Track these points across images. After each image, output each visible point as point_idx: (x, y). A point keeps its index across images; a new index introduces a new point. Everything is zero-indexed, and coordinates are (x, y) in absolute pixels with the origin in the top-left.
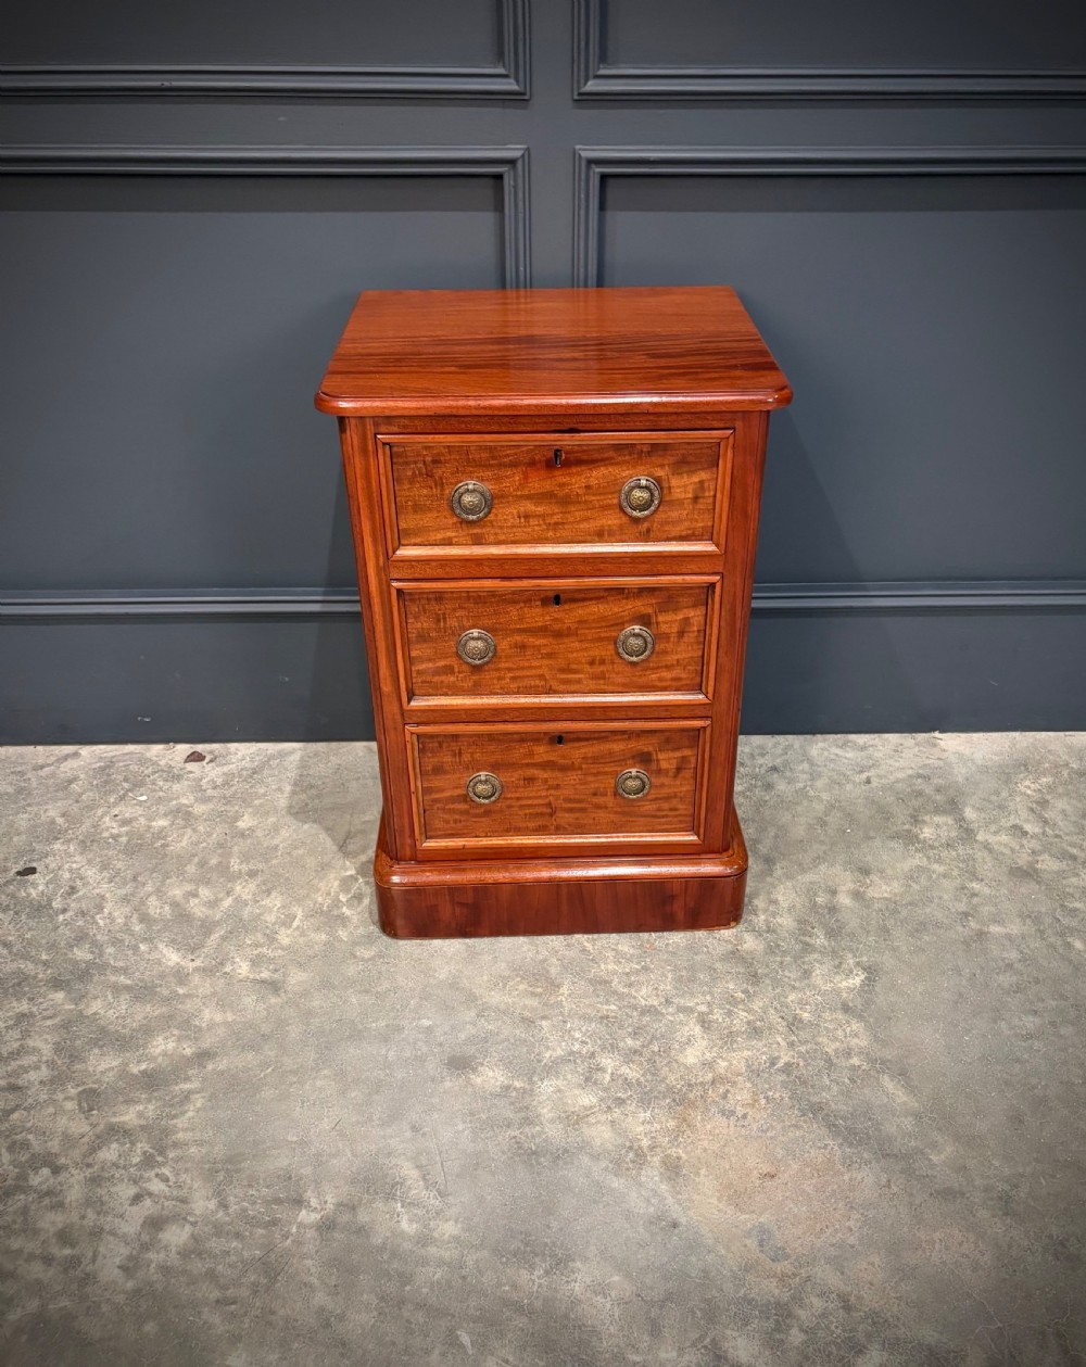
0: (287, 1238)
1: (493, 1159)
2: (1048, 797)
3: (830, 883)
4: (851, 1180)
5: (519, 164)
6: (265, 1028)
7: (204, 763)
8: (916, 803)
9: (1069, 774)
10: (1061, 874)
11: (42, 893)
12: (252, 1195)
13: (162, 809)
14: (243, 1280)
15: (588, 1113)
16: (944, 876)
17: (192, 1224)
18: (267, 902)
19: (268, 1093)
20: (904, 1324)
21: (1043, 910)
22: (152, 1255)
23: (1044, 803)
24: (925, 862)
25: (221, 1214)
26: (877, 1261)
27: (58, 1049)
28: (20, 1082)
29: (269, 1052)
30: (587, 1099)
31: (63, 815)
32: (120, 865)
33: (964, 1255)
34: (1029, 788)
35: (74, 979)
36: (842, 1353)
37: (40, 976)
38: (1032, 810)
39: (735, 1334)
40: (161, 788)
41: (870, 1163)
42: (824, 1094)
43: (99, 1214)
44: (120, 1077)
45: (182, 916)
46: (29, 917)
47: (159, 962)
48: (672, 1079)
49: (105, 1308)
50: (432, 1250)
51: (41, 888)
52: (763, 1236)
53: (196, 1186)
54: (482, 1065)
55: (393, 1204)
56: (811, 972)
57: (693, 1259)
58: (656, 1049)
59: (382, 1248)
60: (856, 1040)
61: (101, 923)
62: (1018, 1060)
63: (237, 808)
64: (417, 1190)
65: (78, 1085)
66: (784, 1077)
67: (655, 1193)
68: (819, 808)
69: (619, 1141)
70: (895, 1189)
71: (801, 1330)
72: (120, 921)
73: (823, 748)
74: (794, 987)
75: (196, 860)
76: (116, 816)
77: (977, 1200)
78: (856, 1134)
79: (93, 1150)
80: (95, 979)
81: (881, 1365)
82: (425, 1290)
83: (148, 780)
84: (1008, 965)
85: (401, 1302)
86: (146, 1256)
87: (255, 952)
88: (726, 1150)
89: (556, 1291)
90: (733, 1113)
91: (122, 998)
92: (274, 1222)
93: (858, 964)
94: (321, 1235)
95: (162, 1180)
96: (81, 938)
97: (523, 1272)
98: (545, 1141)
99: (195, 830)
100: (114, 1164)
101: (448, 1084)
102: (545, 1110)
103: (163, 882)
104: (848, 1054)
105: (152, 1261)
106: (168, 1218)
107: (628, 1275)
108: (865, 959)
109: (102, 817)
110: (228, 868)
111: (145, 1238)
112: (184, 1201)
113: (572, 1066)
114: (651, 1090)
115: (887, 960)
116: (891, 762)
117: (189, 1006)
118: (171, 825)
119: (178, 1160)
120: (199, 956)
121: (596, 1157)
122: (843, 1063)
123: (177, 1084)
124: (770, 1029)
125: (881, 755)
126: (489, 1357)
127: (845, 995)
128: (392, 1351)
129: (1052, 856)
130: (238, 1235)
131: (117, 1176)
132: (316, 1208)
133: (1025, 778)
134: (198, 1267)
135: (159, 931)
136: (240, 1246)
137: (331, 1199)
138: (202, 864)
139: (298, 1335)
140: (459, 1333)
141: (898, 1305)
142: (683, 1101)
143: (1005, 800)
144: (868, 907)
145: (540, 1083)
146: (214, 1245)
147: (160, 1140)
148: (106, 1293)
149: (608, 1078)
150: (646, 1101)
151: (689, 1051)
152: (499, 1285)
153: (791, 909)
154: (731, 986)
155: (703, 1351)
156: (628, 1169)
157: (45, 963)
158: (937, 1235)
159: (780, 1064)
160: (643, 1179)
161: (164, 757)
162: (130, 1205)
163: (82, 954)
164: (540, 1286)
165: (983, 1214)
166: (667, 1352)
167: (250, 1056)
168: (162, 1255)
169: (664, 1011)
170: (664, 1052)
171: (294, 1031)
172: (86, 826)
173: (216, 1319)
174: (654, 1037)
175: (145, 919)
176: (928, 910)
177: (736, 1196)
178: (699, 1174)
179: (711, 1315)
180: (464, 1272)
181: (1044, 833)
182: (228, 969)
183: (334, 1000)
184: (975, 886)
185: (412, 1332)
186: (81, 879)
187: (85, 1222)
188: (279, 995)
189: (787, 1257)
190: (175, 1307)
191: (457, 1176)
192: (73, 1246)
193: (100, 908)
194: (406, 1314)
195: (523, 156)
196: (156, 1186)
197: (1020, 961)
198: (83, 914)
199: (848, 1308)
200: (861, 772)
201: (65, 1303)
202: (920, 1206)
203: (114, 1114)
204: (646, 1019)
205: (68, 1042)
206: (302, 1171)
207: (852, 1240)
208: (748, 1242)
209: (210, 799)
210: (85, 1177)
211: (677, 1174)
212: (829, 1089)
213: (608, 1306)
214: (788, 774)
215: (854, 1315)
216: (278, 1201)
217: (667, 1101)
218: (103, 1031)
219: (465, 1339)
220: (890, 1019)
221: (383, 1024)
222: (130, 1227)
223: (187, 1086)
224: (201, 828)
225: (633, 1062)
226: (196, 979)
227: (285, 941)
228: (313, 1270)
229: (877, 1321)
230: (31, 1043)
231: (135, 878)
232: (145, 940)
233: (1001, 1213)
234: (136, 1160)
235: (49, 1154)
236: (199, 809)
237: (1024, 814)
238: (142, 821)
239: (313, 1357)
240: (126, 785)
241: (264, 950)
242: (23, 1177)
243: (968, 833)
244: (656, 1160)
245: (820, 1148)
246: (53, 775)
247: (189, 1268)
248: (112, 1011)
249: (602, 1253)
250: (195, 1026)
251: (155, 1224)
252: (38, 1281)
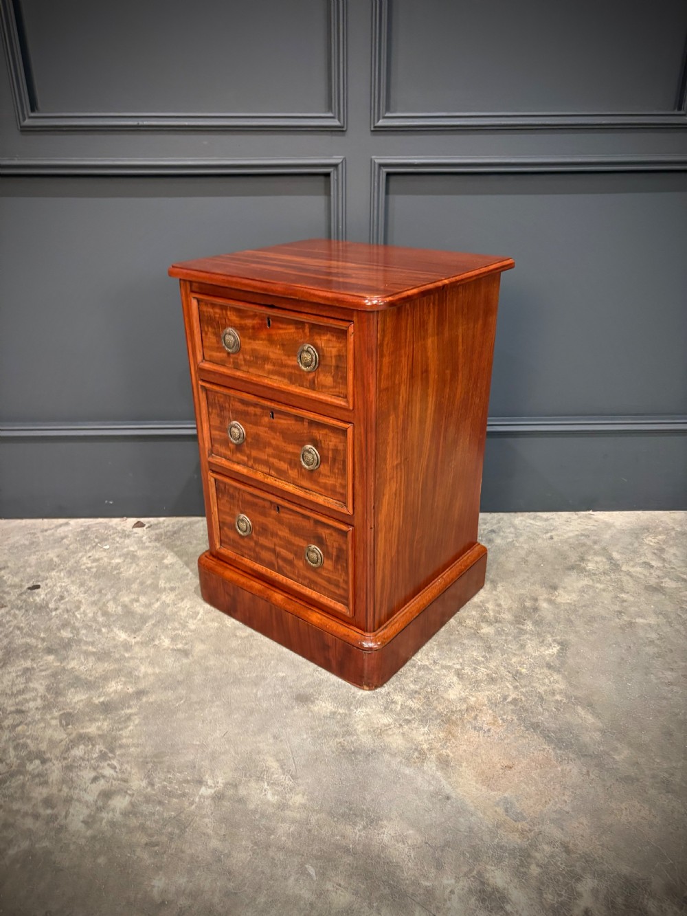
0: (192, 805)
1: (326, 756)
2: (664, 547)
3: (533, 595)
4: (562, 770)
5: (340, 166)
6: (180, 678)
7: (144, 528)
8: (582, 550)
9: (675, 534)
10: (678, 589)
11: (43, 599)
12: (170, 778)
13: (118, 553)
14: (164, 831)
15: (388, 728)
16: (604, 590)
17: (130, 795)
18: (181, 605)
19: (181, 715)
20: (607, 862)
21: (669, 610)
22: (104, 815)
23: (662, 550)
24: (591, 583)
25: (149, 789)
26: (585, 822)
27: (48, 689)
28: (23, 708)
29: (182, 691)
30: (386, 720)
31: (58, 556)
32: (91, 584)
33: (643, 818)
34: (651, 541)
35: (60, 648)
36: (566, 880)
37: (40, 646)
38: (655, 553)
39: (493, 868)
40: (118, 542)
41: (575, 760)
42: (540, 717)
43: (70, 788)
44: (87, 705)
45: (128, 612)
46: (34, 612)
47: (114, 639)
48: (440, 708)
49: (72, 847)
50: (288, 813)
51: (42, 596)
52: (508, 806)
53: (133, 772)
54: (318, 699)
55: (262, 784)
56: (525, 646)
57: (462, 820)
58: (429, 690)
59: (255, 811)
60: (557, 685)
61: (78, 616)
62: (665, 698)
63: (163, 552)
64: (278, 775)
65: (60, 710)
66: (513, 707)
67: (433, 777)
68: (522, 553)
69: (409, 745)
70: (592, 776)
71: (538, 865)
72: (91, 615)
73: (521, 520)
74: (515, 654)
75: (138, 581)
76: (90, 557)
77: (647, 784)
78: (563, 742)
79: (68, 749)
80: (73, 648)
81: (593, 888)
82: (283, 838)
83: (110, 537)
84: (651, 641)
85: (268, 846)
86: (101, 815)
87: (174, 633)
88: (479, 751)
89: (371, 839)
90: (481, 728)
91: (90, 659)
92: (184, 795)
93: (554, 641)
94: (215, 802)
95: (112, 768)
96: (65, 625)
97: (349, 827)
98: (360, 745)
99: (137, 565)
100: (81, 758)
101: (296, 711)
102: (359, 726)
103: (117, 594)
104: (553, 694)
105: (103, 818)
106: (115, 791)
107: (419, 830)
108: (558, 638)
109: (81, 558)
110: (157, 586)
111: (100, 803)
112: (125, 781)
113: (375, 700)
114: (427, 715)
115: (572, 638)
116: (564, 527)
117: (131, 664)
118: (124, 561)
119: (123, 755)
120: (138, 636)
121: (393, 755)
122: (550, 698)
123: (123, 710)
124: (502, 678)
125: (558, 523)
126: (328, 882)
127: (548, 659)
128: (262, 878)
129: (670, 579)
130: (160, 803)
131: (83, 765)
132: (211, 786)
133: (648, 536)
134: (134, 822)
135: (114, 621)
136: (162, 809)
137: (221, 781)
138: (142, 583)
139: (199, 867)
140: (307, 866)
141: (602, 849)
142: (449, 720)
143: (637, 548)
144: (558, 608)
145: (355, 710)
146: (144, 809)
147: (111, 744)
148: (73, 838)
149: (399, 707)
150: (424, 720)
151: (450, 691)
152: (333, 835)
153: (510, 609)
154: (475, 653)
155: (472, 879)
156: (415, 763)
157: (43, 640)
158: (623, 806)
159: (510, 699)
160: (425, 768)
161: (120, 524)
162: (90, 783)
163: (66, 634)
164: (360, 836)
165: (652, 792)
166: (448, 879)
167: (170, 693)
168: (111, 814)
169: (433, 668)
170: (435, 692)
171: (198, 679)
172: (71, 563)
173: (145, 856)
174: (427, 684)
175: (105, 614)
176: (596, 610)
177: (488, 780)
178: (462, 766)
179: (476, 855)
180: (309, 827)
181: (664, 566)
182: (157, 642)
183: (223, 661)
184: (623, 596)
185: (276, 865)
186: (67, 591)
187: (62, 793)
188: (188, 658)
189: (524, 819)
190: (118, 847)
191: (304, 766)
192: (53, 808)
193: (78, 608)
194: (271, 854)
195: (342, 162)
196: (108, 772)
197: (658, 639)
198: (68, 611)
199: (568, 851)
200: (547, 533)
201: (46, 843)
202: (610, 787)
203: (83, 728)
204: (421, 673)
205: (55, 685)
206: (203, 763)
207: (567, 809)
208: (497, 809)
209: (148, 548)
210: (62, 766)
211: (447, 766)
212: (543, 714)
213: (406, 850)
214: (502, 534)
215: (573, 856)
216: (187, 782)
217: (438, 721)
218: (77, 678)
219: (311, 871)
220: (578, 672)
221: (255, 675)
222: (90, 797)
223: (129, 711)
224: (141, 564)
225: (415, 698)
226: (136, 649)
227: (193, 627)
228: (209, 825)
229: (588, 859)
230: (31, 685)
231: (100, 591)
232: (105, 626)
233: (665, 791)
234: (95, 755)
235: (40, 751)
236: (140, 553)
237: (650, 556)
238: (106, 559)
239: (209, 880)
240: (96, 540)
241: (180, 632)
242: (22, 765)
243: (615, 567)
244: (433, 757)
245: (540, 750)
246: (53, 535)
247: (128, 823)
248: (83, 667)
249: (400, 815)
250: (136, 675)
251: (107, 795)
252: (29, 830)
